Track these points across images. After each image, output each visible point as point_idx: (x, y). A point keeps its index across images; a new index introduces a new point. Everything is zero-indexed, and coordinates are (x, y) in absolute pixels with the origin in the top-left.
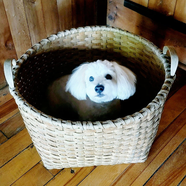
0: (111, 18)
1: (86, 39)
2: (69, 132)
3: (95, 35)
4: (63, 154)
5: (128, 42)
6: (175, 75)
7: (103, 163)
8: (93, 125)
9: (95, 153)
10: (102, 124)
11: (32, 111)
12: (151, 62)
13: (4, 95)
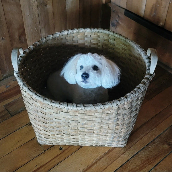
0: (113, 25)
1: (86, 39)
2: (57, 110)
3: (93, 36)
4: (52, 131)
5: (120, 44)
6: (154, 73)
7: (87, 144)
8: (77, 106)
9: (79, 132)
10: (84, 106)
11: (29, 91)
12: (138, 62)
13: (14, 80)
